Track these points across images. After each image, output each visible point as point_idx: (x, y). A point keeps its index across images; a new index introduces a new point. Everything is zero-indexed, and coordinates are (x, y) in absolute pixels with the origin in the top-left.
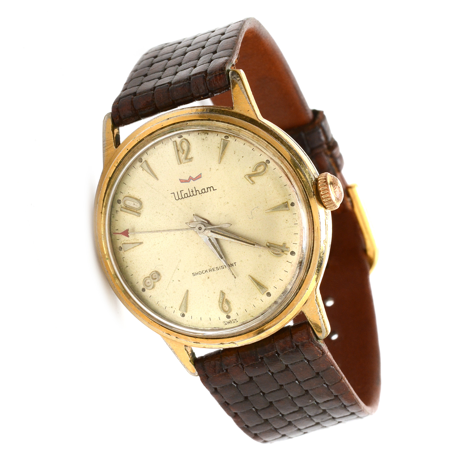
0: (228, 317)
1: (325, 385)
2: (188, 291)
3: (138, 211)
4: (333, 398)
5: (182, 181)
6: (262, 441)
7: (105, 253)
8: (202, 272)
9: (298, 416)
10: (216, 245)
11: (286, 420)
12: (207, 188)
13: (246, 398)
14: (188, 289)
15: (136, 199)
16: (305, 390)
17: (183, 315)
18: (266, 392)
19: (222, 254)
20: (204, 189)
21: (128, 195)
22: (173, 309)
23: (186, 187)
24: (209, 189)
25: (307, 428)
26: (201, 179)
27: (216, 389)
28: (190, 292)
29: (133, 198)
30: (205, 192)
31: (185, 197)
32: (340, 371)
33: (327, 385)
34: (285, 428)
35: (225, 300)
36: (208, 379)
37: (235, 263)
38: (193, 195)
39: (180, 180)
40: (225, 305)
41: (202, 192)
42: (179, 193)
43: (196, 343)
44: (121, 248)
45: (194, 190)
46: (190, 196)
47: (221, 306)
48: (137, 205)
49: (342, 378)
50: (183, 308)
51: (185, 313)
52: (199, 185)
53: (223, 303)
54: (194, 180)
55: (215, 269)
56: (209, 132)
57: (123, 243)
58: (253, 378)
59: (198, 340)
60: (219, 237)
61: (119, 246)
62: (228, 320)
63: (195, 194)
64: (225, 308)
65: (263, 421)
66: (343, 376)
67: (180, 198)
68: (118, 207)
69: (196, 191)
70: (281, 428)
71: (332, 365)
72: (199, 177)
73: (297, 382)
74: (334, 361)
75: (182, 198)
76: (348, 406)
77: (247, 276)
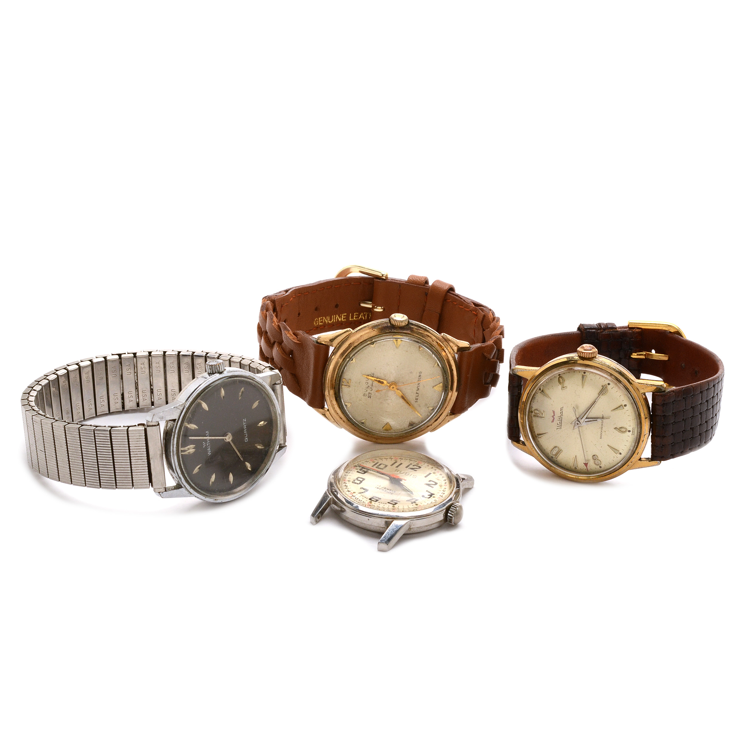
0: (629, 431)
1: (692, 396)
2: (608, 445)
3: (560, 450)
4: (701, 394)
5: (553, 421)
6: (710, 440)
7: (575, 477)
8: (601, 433)
9: (704, 416)
10: (590, 420)
11: (704, 423)
12: (561, 411)
13: (683, 441)
14: (607, 445)
15: (554, 448)
16: (691, 408)
17: (621, 454)
18: (684, 429)
19: (595, 419)
20: (561, 413)
21: (550, 451)
22: (615, 457)
23: (556, 421)
24: (561, 410)
25: (713, 413)
26: (555, 412)
27: (671, 455)
28: (609, 445)
29: (552, 449)
30: (562, 413)
31: (561, 424)
32: (687, 385)
33: (692, 395)
34: (708, 426)
35: (619, 429)
36: (664, 457)
37: (602, 415)
38: (561, 419)
39: (552, 422)
40: (622, 430)
41: (562, 414)
42: (558, 426)
43: (638, 454)
44: (576, 468)
45: (559, 418)
46: (561, 421)
47: (621, 432)
48: (557, 449)
49: (691, 386)
50: (616, 451)
51: (619, 452)
52: (558, 414)
53: (621, 431)
54: (554, 415)
55: (602, 426)
56: (534, 396)
57: (573, 466)
58: (673, 433)
59: (636, 452)
60: (585, 417)
61: (574, 469)
62: (631, 432)
63: (561, 418)
64: (624, 431)
65: (700, 436)
66: (691, 385)
67: (560, 426)
68: (555, 459)
69: (560, 417)
70: (707, 428)
71: (682, 389)
72: (554, 412)
73: (684, 411)
74: (680, 387)
75: (561, 425)
76: (708, 387)
77: (612, 412)
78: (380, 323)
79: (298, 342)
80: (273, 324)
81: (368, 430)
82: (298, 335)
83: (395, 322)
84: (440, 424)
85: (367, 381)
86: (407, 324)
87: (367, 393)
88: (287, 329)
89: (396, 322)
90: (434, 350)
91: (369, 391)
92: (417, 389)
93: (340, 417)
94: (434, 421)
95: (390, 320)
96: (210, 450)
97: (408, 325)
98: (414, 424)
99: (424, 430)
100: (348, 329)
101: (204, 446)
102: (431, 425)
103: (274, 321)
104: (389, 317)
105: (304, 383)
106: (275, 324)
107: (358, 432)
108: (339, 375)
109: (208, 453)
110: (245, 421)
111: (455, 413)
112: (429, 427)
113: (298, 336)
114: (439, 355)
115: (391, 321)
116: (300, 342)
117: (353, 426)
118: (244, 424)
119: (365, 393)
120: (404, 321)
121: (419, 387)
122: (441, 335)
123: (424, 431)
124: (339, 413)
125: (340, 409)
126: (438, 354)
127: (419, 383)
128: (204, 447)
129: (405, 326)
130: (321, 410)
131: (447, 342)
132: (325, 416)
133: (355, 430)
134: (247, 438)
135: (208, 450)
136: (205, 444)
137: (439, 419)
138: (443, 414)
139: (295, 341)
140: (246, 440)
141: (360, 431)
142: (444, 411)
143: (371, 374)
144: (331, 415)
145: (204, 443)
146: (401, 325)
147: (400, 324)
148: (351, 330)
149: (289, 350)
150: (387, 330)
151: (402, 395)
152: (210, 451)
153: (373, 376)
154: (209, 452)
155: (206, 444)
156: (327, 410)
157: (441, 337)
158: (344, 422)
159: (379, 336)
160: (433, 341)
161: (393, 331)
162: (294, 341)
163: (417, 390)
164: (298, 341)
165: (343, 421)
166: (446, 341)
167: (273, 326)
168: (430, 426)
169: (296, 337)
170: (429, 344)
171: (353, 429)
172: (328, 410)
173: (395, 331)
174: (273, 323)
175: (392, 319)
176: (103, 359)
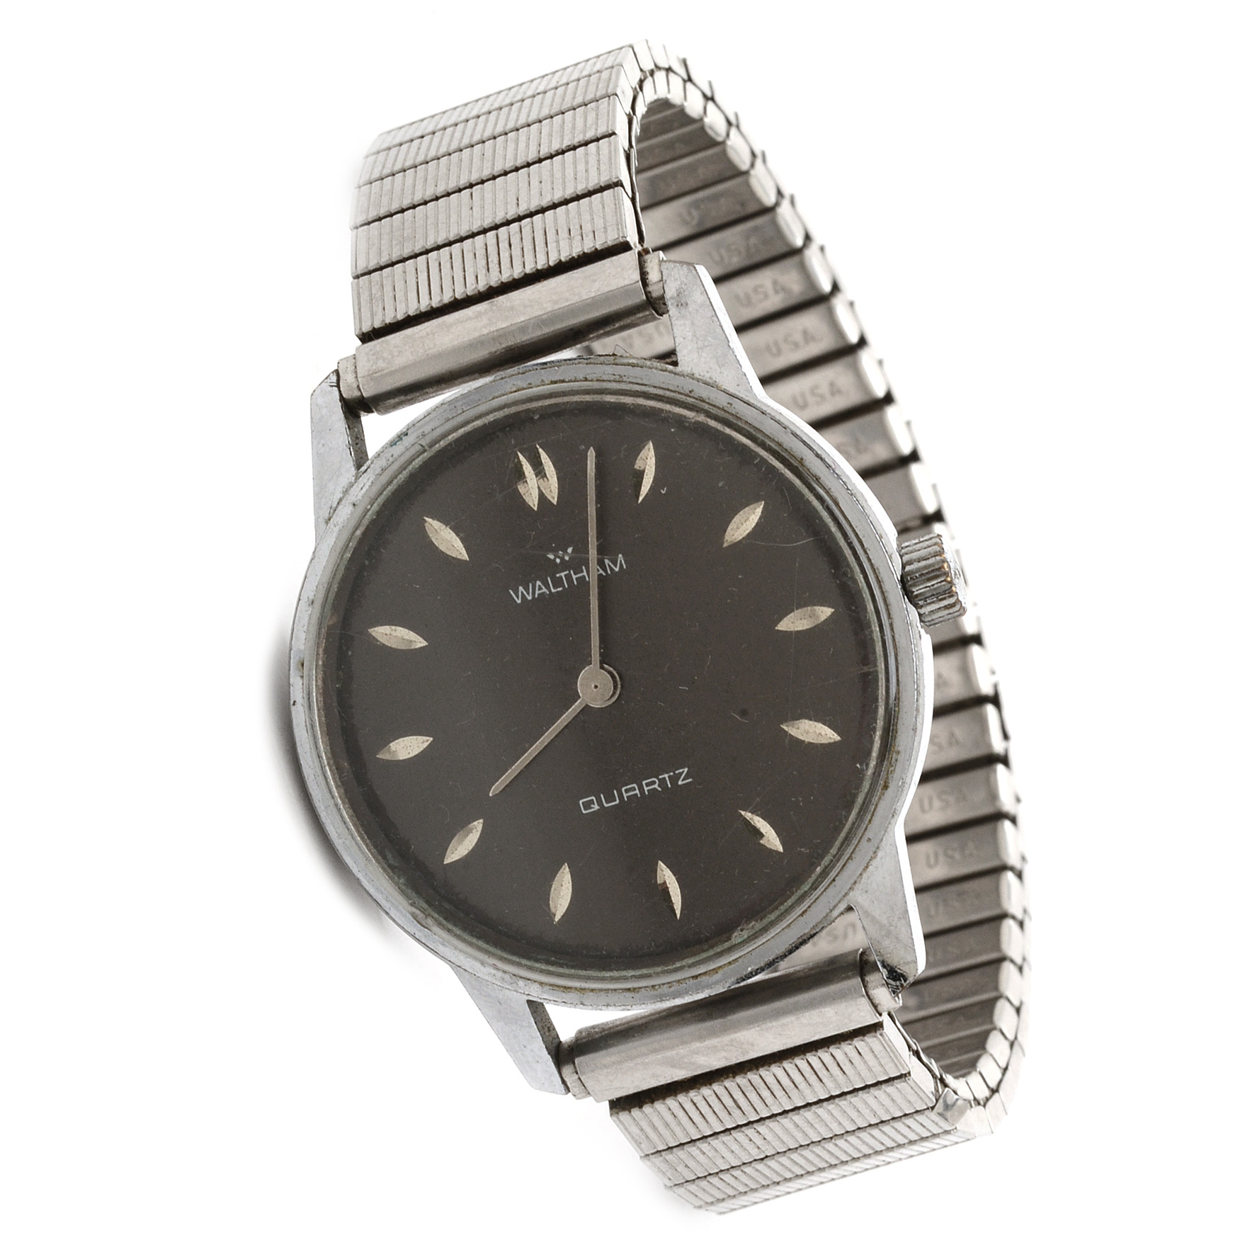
96: (537, 592)
101: (556, 556)
109: (521, 588)
110: (680, 783)
118: (666, 776)
128: (551, 556)
134: (596, 807)
135: (538, 583)
136: (562, 559)
140: (587, 805)
145: (570, 550)
152: (530, 598)
154: (527, 590)
155: (565, 566)
176: (854, 339)
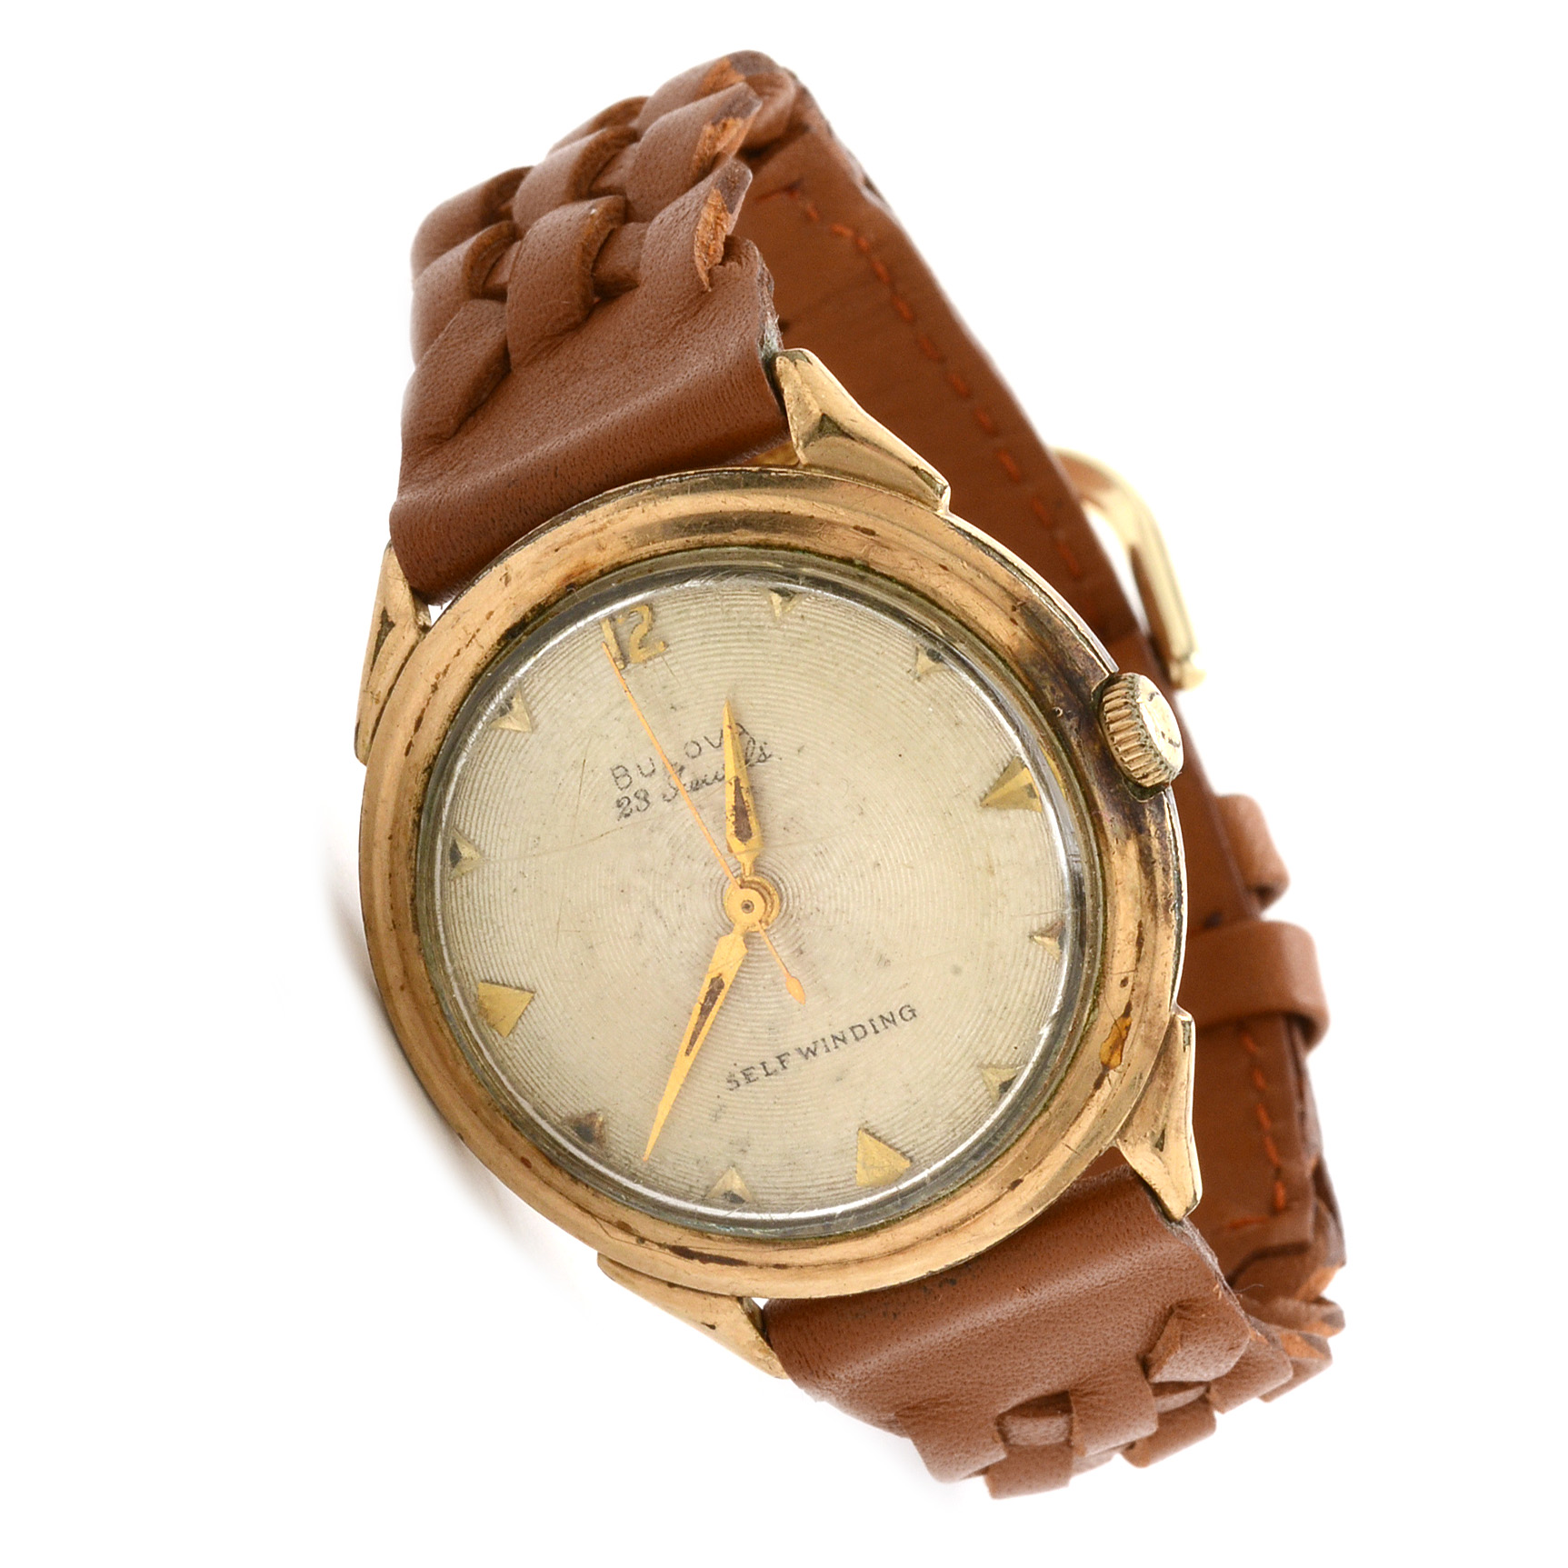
78: (1073, 630)
79: (704, 276)
80: (708, 129)
81: (434, 905)
82: (740, 263)
83: (1125, 711)
84: (671, 1285)
85: (704, 744)
86: (1140, 786)
87: (641, 783)
88: (730, 196)
89: (1129, 715)
90: (1079, 1017)
91: (654, 786)
92: (806, 1043)
93: (423, 711)
94: (671, 1242)
95: (1113, 680)
97: (1144, 791)
98: (600, 1140)
99: (593, 1216)
100: (942, 480)
102: (642, 1240)
103: (725, 126)
104: (1124, 667)
105: (497, 433)
106: (714, 139)
107: (392, 862)
108: (661, 565)
111: (773, 1336)
112: (621, 1235)
113: (731, 264)
114: (1062, 1061)
115: (1116, 686)
116: (711, 285)
117: (411, 814)
119: (634, 773)
120: (1157, 755)
121: (821, 1050)
122: (1179, 1012)
123: (587, 1221)
124: (441, 692)
125: (472, 688)
126: (1066, 1052)
127: (844, 1040)
129: (1128, 779)
130: (402, 595)
131: (1156, 1066)
132: (379, 634)
133: (390, 838)
137: (697, 1262)
138: (735, 1272)
139: (698, 263)
141: (403, 872)
142: (761, 1267)
143: (758, 745)
144: (406, 659)
146: (1127, 752)
147: (1128, 740)
148: (946, 498)
149: (623, 268)
150: (1053, 691)
151: (728, 981)
153: (753, 759)
156: (421, 623)
157: (1167, 1019)
158: (407, 753)
159: (1000, 664)
160: (1124, 983)
161: (1070, 725)
162: (697, 254)
163: (799, 1050)
164: (710, 273)
165: (410, 744)
166: (1159, 1057)
167: (699, 130)
168: (633, 1240)
169: (719, 260)
170: (1098, 965)
171: (396, 821)
172: (425, 629)
173: (1074, 741)
174: (714, 124)
175: (1131, 689)
